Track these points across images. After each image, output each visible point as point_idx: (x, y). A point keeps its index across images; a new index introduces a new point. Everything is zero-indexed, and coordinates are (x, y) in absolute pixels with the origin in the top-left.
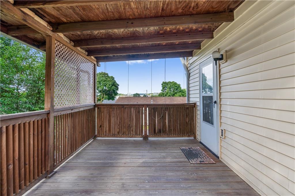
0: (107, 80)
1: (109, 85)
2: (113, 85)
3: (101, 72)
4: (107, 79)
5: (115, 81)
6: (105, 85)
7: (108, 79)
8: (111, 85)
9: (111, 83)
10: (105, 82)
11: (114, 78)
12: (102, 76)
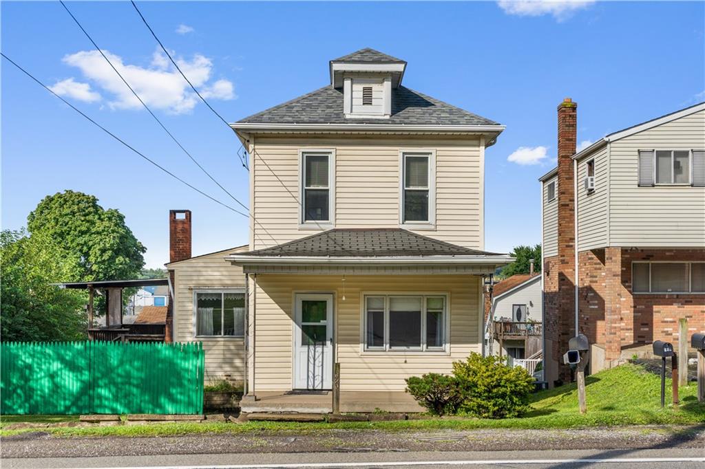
0: (93, 230)
1: (103, 251)
2: (117, 252)
3: (63, 193)
4: (93, 223)
5: (128, 232)
6: (85, 249)
7: (99, 226)
8: (109, 253)
9: (110, 241)
10: (86, 238)
11: (121, 218)
12: (68, 211)
